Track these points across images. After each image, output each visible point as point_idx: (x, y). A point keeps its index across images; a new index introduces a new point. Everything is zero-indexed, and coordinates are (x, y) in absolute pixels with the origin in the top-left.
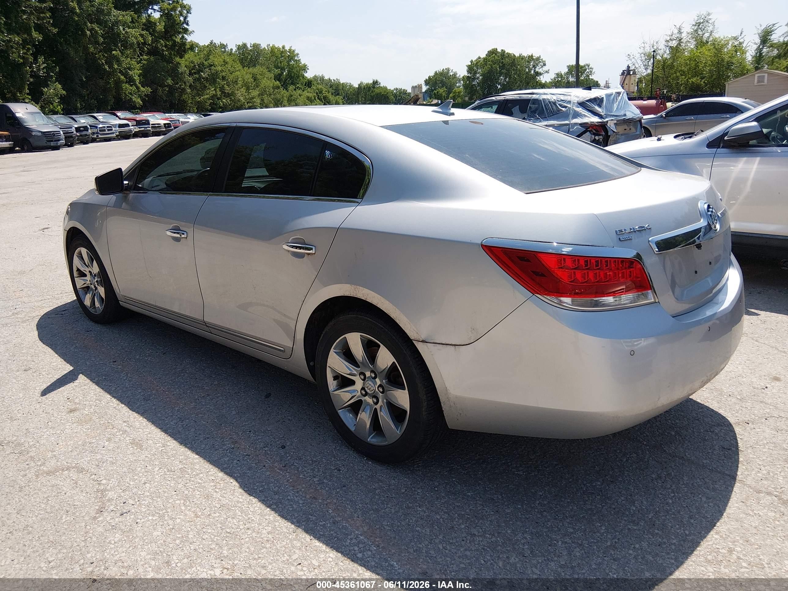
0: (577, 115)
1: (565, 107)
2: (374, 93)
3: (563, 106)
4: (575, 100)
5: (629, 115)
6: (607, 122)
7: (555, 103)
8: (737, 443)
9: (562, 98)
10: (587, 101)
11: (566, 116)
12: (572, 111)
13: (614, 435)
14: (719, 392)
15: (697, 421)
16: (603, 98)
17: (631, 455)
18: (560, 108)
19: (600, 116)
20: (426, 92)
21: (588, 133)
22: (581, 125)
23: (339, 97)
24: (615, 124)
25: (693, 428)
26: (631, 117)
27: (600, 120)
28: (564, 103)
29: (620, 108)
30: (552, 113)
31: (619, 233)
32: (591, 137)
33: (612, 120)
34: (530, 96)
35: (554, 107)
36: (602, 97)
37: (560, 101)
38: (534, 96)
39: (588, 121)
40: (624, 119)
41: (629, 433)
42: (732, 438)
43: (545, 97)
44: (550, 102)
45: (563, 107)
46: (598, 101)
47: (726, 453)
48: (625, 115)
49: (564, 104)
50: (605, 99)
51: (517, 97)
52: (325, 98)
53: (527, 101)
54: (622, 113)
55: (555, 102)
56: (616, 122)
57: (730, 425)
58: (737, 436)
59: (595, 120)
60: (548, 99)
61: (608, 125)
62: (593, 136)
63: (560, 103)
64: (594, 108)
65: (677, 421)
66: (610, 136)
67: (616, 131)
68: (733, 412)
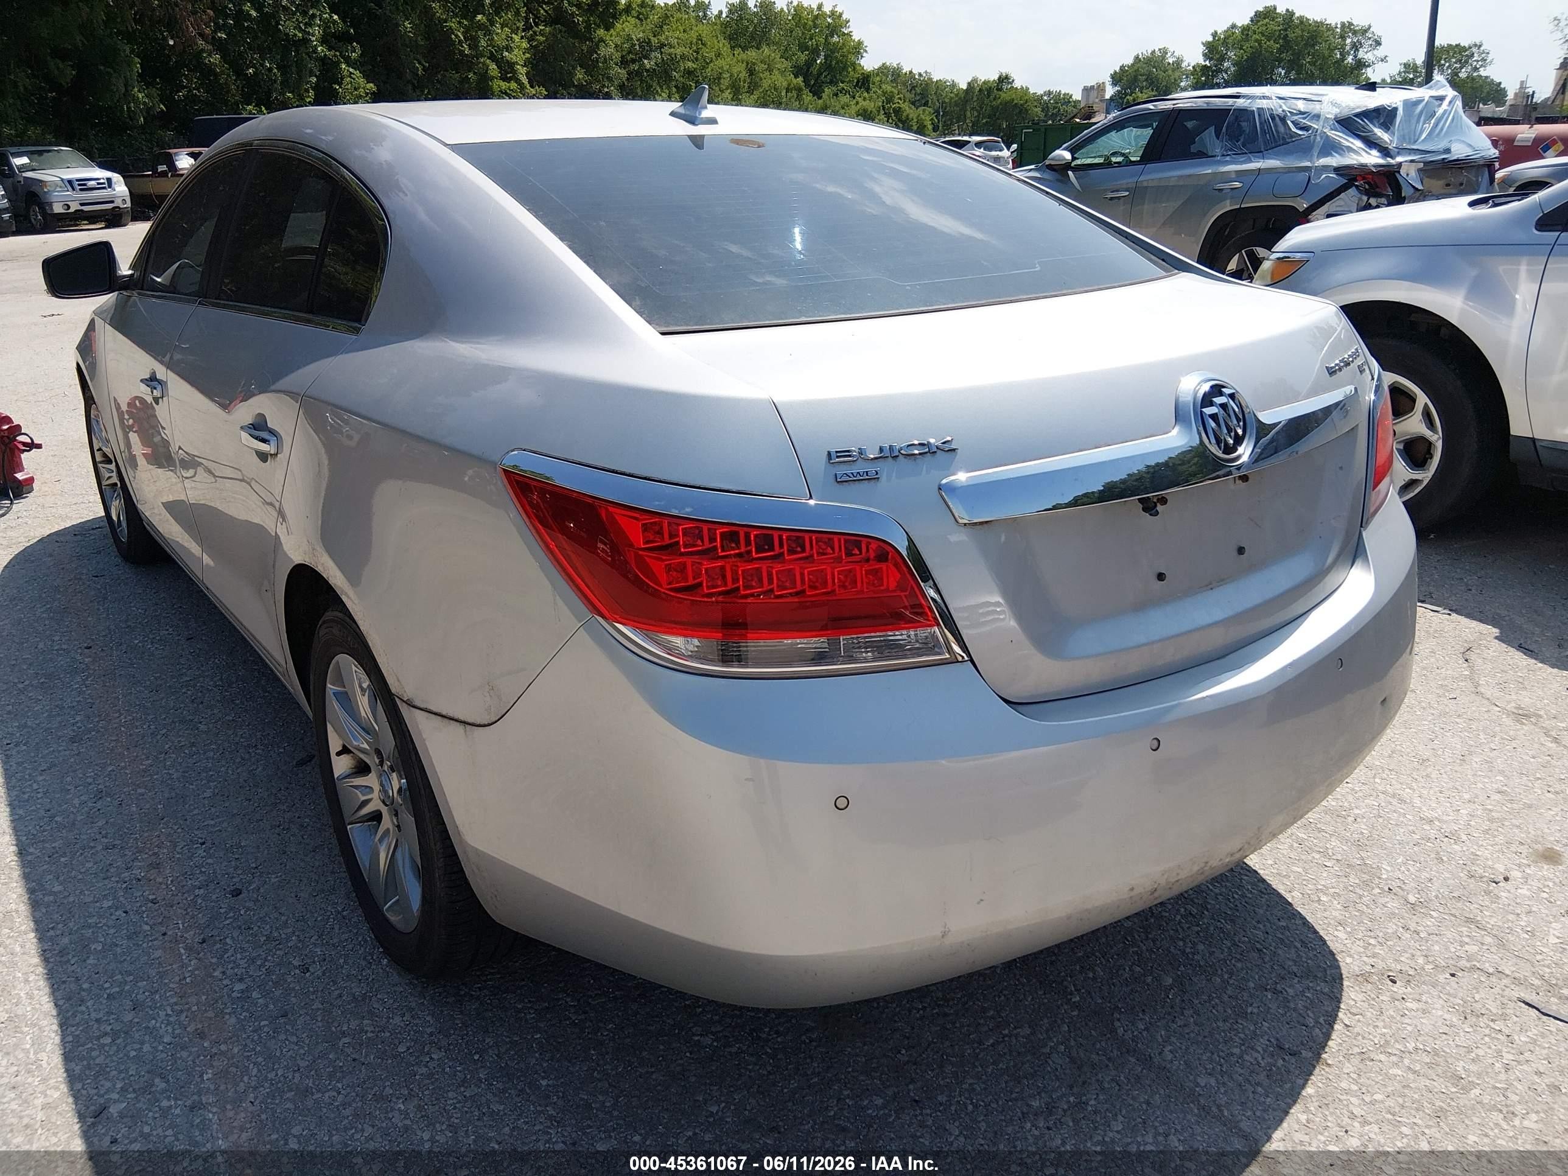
0: (1330, 147)
1: (1305, 128)
2: (1000, 101)
3: (1302, 125)
4: (1330, 112)
5: (1459, 151)
6: (1400, 165)
7: (1283, 120)
8: (1328, 1037)
9: (1301, 106)
10: (1357, 115)
11: (1305, 148)
12: (1321, 138)
13: (1010, 965)
14: (1366, 877)
15: (1255, 955)
16: (1395, 109)
17: (1015, 1028)
18: (1294, 129)
19: (1385, 152)
20: (1112, 99)
21: (1352, 191)
22: (1337, 170)
23: (924, 111)
24: (1419, 170)
25: (1231, 974)
26: (1461, 156)
27: (1381, 161)
28: (1304, 118)
29: (1439, 134)
30: (1276, 141)
31: (838, 457)
32: (1360, 199)
33: (1412, 161)
34: (1230, 101)
35: (1282, 129)
36: (1394, 106)
37: (1296, 114)
38: (1240, 103)
39: (1355, 162)
40: (1444, 159)
41: (1052, 963)
42: (1321, 1020)
43: (1264, 104)
44: (1273, 117)
45: (1301, 129)
46: (1384, 116)
47: (1280, 1062)
48: (1448, 151)
49: (1304, 121)
50: (1400, 112)
51: (1201, 104)
52: (897, 111)
53: (1223, 112)
54: (1441, 145)
55: (1285, 116)
56: (1421, 165)
57: (1337, 979)
58: (1340, 1015)
59: (1372, 158)
60: (1270, 109)
61: (1403, 172)
62: (1365, 198)
63: (1296, 118)
64: (1373, 131)
65: (1201, 947)
66: (1405, 197)
67: (1420, 187)
68: (1372, 941)
